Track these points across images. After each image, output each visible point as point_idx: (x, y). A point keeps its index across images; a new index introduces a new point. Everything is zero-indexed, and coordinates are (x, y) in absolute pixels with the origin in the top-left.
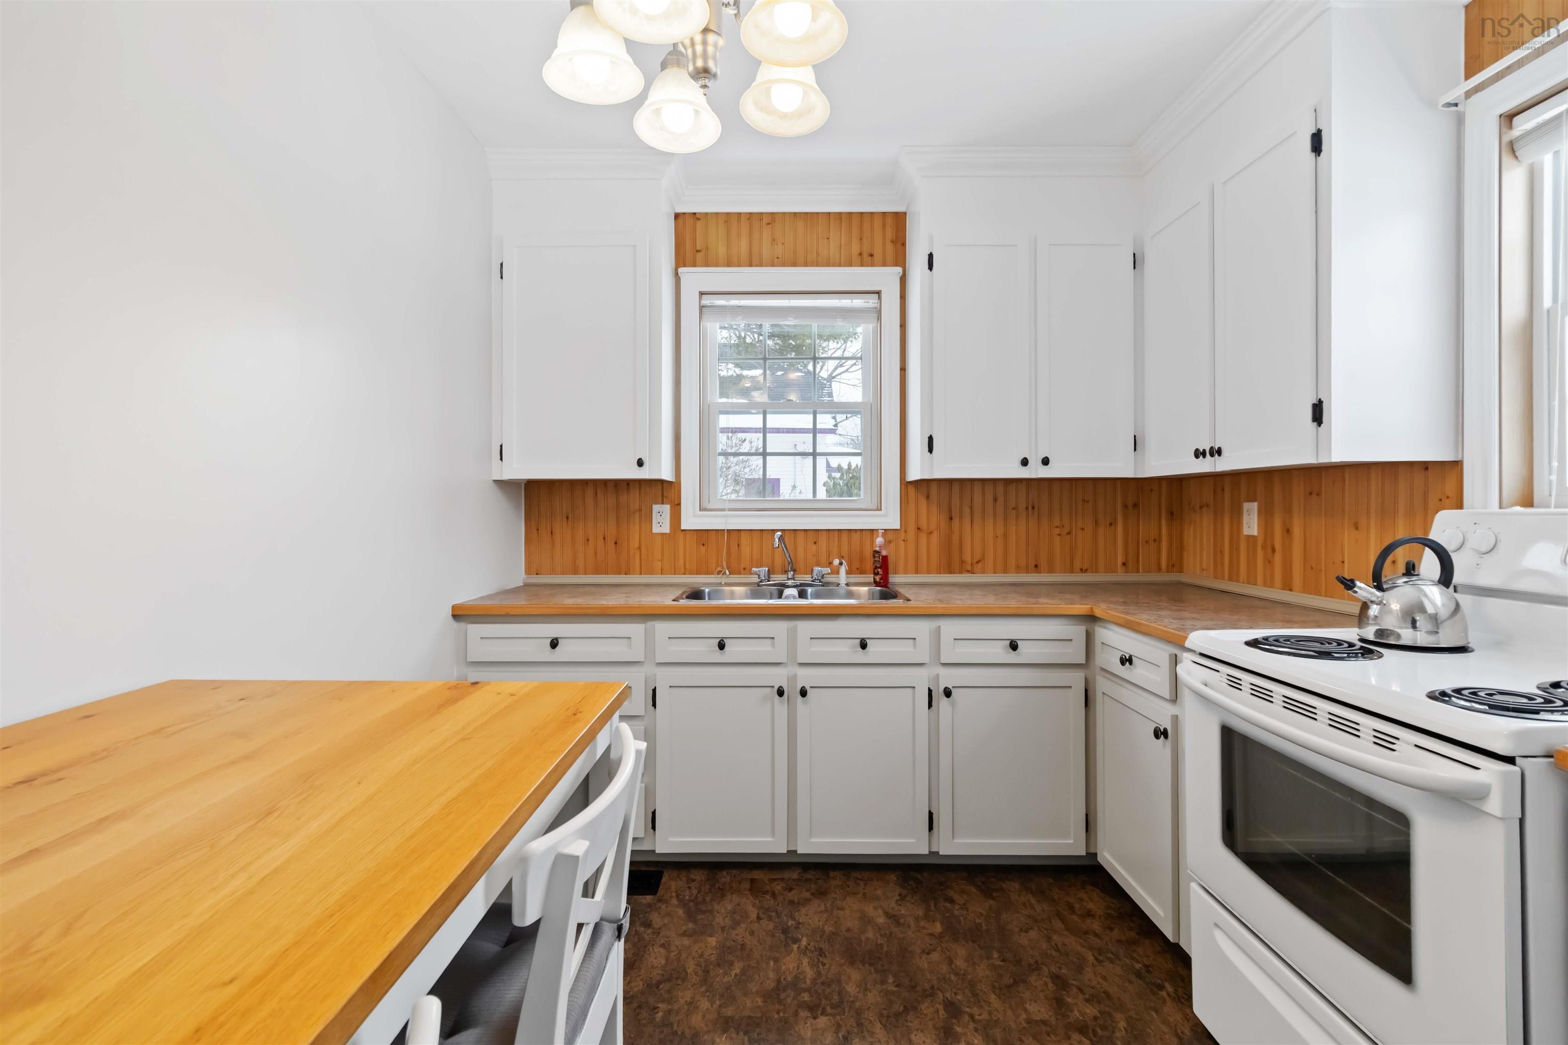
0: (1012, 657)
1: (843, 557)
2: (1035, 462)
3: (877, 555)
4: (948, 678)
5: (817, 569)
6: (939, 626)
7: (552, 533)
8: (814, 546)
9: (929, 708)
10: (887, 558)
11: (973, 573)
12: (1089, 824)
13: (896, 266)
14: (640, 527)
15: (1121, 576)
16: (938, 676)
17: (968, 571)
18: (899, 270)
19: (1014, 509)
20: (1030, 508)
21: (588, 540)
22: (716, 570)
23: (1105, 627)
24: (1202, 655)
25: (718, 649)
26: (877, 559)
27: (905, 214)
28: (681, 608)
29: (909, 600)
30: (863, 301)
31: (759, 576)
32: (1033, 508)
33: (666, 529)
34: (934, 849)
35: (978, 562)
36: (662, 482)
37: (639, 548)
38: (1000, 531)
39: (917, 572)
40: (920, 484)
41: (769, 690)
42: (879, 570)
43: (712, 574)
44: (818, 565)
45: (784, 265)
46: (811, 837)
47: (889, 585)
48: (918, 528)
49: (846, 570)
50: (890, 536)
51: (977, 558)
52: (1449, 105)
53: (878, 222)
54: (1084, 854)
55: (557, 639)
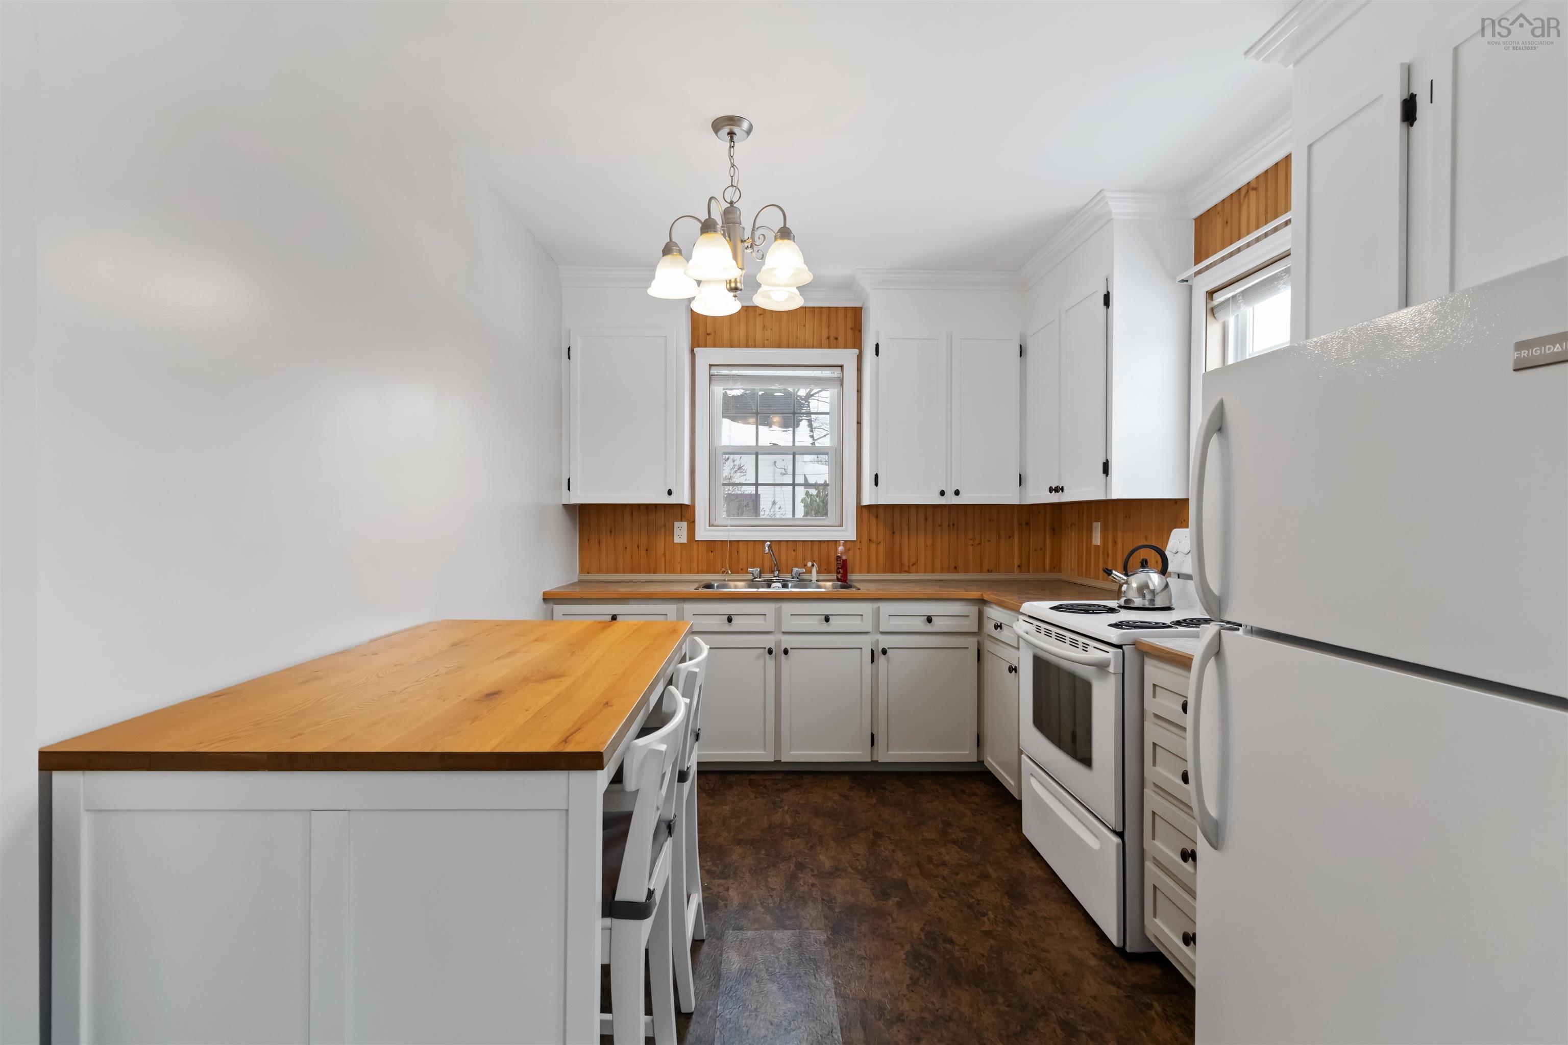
0: (928, 628)
1: (814, 561)
2: (949, 493)
3: (839, 559)
4: (885, 642)
5: (795, 570)
6: (879, 607)
7: (599, 543)
8: (793, 553)
9: (872, 663)
10: (847, 562)
11: (909, 573)
12: (979, 741)
13: (855, 348)
14: (665, 541)
15: (1017, 575)
16: (878, 641)
17: (906, 572)
18: (856, 351)
19: (939, 526)
20: (951, 525)
21: (626, 548)
22: (721, 569)
23: (990, 607)
24: (1030, 617)
25: (727, 622)
26: (839, 562)
27: (861, 308)
28: (702, 594)
29: (859, 589)
30: (830, 372)
31: (753, 574)
32: (953, 525)
33: (684, 540)
34: (875, 759)
35: (913, 565)
36: (681, 505)
37: (665, 553)
38: (929, 542)
39: (869, 572)
40: (869, 507)
41: (762, 650)
42: (840, 570)
43: (718, 573)
44: (796, 567)
45: (772, 347)
46: (791, 751)
47: (847, 581)
48: (870, 540)
49: (817, 570)
50: (849, 545)
51: (912, 561)
52: (1183, 281)
53: (841, 314)
54: (976, 761)
55: (615, 615)
